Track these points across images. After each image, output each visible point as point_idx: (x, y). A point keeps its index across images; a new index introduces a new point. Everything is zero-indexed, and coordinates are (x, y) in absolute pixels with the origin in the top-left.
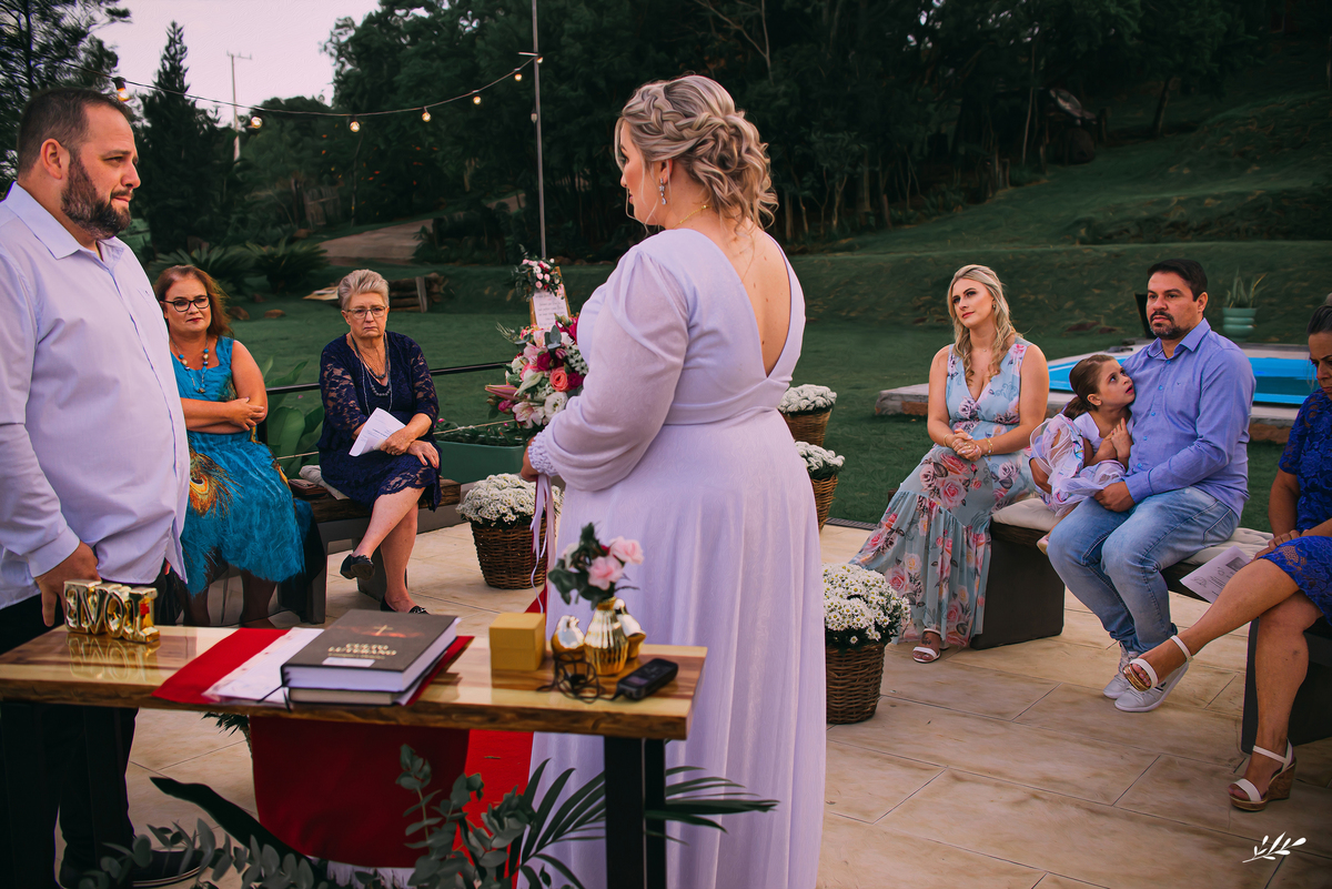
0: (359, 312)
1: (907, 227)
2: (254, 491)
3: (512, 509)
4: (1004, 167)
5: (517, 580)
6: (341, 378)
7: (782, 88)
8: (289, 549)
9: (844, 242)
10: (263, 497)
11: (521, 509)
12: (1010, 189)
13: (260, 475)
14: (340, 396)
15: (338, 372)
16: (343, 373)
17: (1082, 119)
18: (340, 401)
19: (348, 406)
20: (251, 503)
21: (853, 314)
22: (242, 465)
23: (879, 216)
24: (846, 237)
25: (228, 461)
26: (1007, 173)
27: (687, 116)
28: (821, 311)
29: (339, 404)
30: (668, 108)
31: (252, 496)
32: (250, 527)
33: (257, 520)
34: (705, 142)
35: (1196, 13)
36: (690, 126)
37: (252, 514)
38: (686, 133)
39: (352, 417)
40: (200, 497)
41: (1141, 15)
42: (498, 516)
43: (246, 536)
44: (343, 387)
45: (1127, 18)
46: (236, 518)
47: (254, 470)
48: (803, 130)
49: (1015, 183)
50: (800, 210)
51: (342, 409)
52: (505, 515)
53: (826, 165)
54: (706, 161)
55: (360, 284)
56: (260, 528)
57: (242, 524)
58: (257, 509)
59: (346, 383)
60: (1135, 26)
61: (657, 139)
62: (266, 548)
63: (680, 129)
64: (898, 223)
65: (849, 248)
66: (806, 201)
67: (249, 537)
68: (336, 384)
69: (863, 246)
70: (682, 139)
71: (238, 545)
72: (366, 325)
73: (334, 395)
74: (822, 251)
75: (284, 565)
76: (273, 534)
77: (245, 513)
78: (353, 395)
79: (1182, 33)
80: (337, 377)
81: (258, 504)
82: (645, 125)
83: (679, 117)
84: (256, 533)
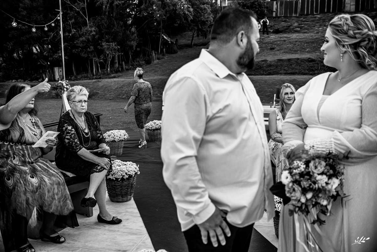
0: (79, 102)
1: (130, 71)
2: (54, 179)
3: (126, 173)
4: (155, 54)
5: (125, 199)
6: (71, 130)
7: (93, 29)
8: (68, 201)
9: (113, 75)
10: (58, 181)
11: (129, 173)
12: (157, 61)
13: (54, 171)
14: (71, 138)
15: (70, 128)
16: (72, 128)
17: (171, 41)
18: (71, 140)
19: (74, 142)
20: (54, 184)
21: (124, 97)
22: (46, 167)
23: (122, 68)
24: (113, 74)
25: (40, 166)
26: (156, 56)
27: (359, 29)
28: (113, 96)
29: (71, 141)
30: (352, 25)
31: (54, 181)
32: (54, 194)
33: (56, 191)
34: (365, 41)
35: (206, 15)
36: (359, 33)
37: (54, 189)
38: (357, 36)
39: (76, 146)
40: (35, 184)
41: (193, 14)
42: (122, 177)
43: (52, 199)
44: (72, 134)
45: (190, 15)
46: (49, 192)
47: (51, 169)
48: (100, 42)
49: (158, 59)
50: (98, 66)
51: (72, 143)
52: (124, 176)
53: (108, 53)
54: (363, 48)
55: (80, 91)
56: (57, 194)
57: (51, 194)
58: (56, 186)
59: (73, 132)
60: (192, 17)
61: (344, 36)
62: (59, 202)
63: (355, 34)
64: (127, 70)
65: (114, 77)
66: (100, 63)
67: (53, 199)
68: (69, 133)
69: (118, 77)
70: (355, 38)
71: (49, 203)
72: (82, 107)
73: (69, 137)
74: (106, 78)
75: (67, 208)
76: (62, 196)
77: (51, 189)
78: (77, 136)
79: (203, 20)
80: (69, 130)
81: (56, 184)
82: (340, 30)
83: (356, 29)
84: (56, 197)
